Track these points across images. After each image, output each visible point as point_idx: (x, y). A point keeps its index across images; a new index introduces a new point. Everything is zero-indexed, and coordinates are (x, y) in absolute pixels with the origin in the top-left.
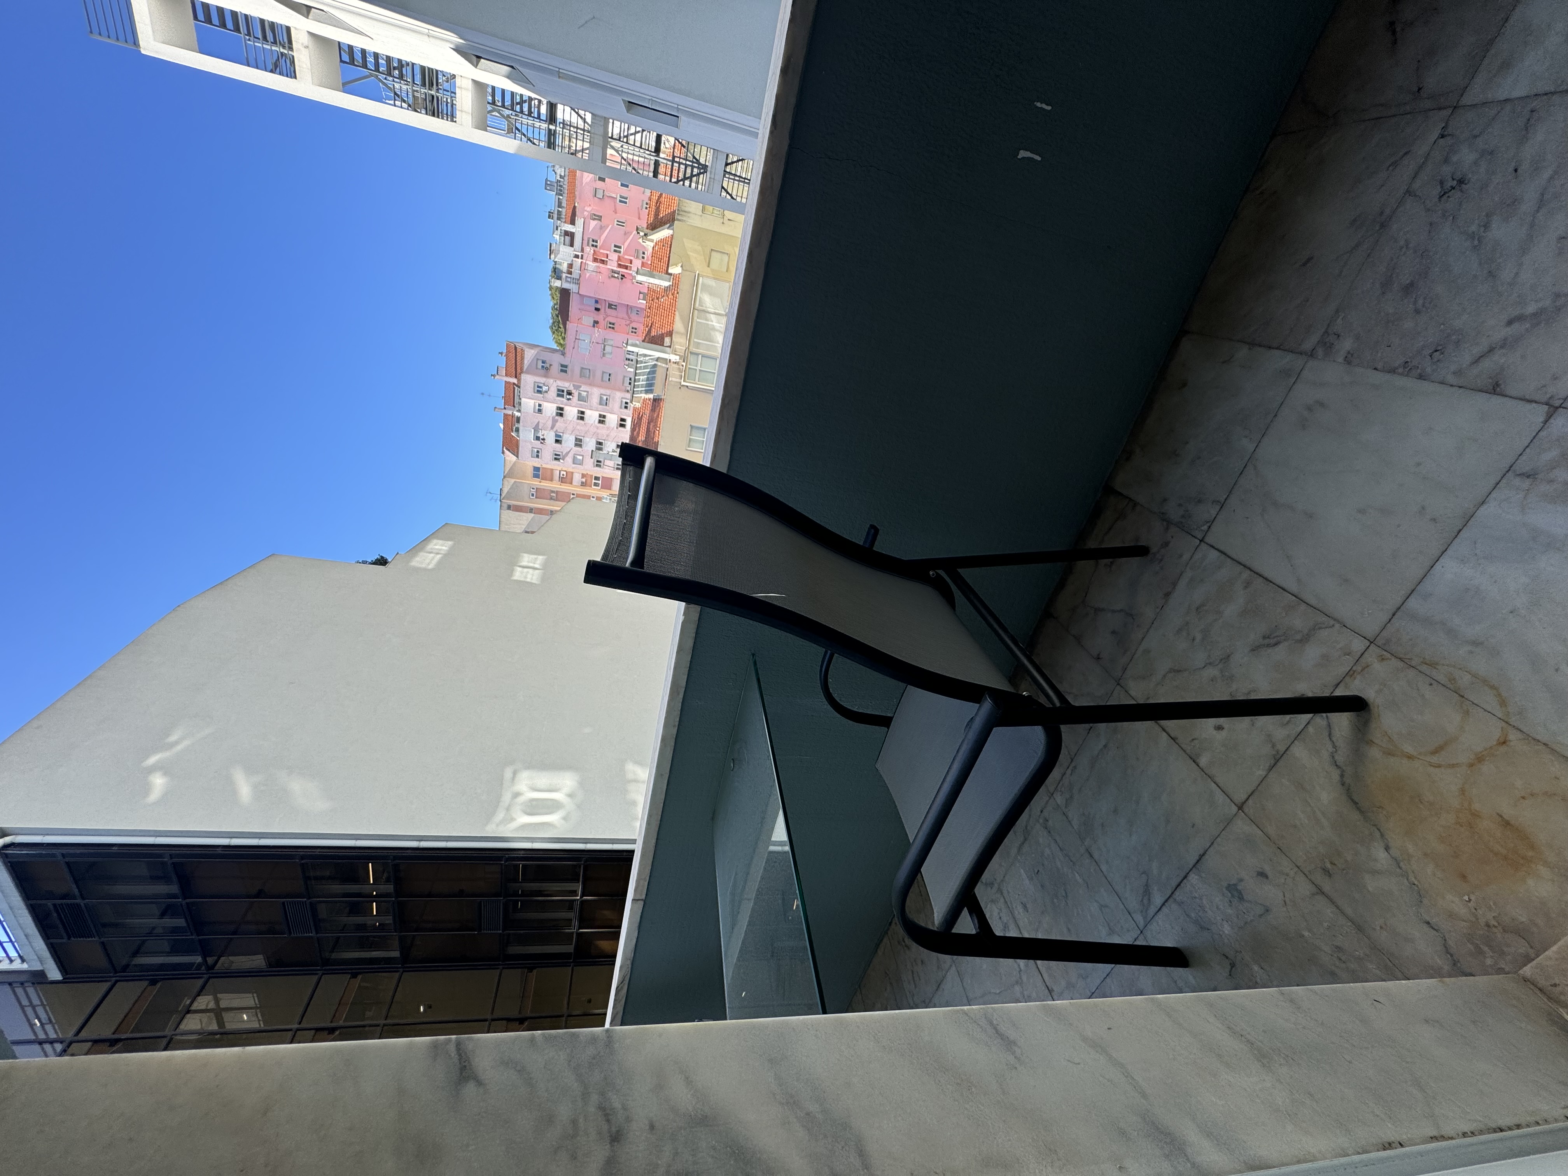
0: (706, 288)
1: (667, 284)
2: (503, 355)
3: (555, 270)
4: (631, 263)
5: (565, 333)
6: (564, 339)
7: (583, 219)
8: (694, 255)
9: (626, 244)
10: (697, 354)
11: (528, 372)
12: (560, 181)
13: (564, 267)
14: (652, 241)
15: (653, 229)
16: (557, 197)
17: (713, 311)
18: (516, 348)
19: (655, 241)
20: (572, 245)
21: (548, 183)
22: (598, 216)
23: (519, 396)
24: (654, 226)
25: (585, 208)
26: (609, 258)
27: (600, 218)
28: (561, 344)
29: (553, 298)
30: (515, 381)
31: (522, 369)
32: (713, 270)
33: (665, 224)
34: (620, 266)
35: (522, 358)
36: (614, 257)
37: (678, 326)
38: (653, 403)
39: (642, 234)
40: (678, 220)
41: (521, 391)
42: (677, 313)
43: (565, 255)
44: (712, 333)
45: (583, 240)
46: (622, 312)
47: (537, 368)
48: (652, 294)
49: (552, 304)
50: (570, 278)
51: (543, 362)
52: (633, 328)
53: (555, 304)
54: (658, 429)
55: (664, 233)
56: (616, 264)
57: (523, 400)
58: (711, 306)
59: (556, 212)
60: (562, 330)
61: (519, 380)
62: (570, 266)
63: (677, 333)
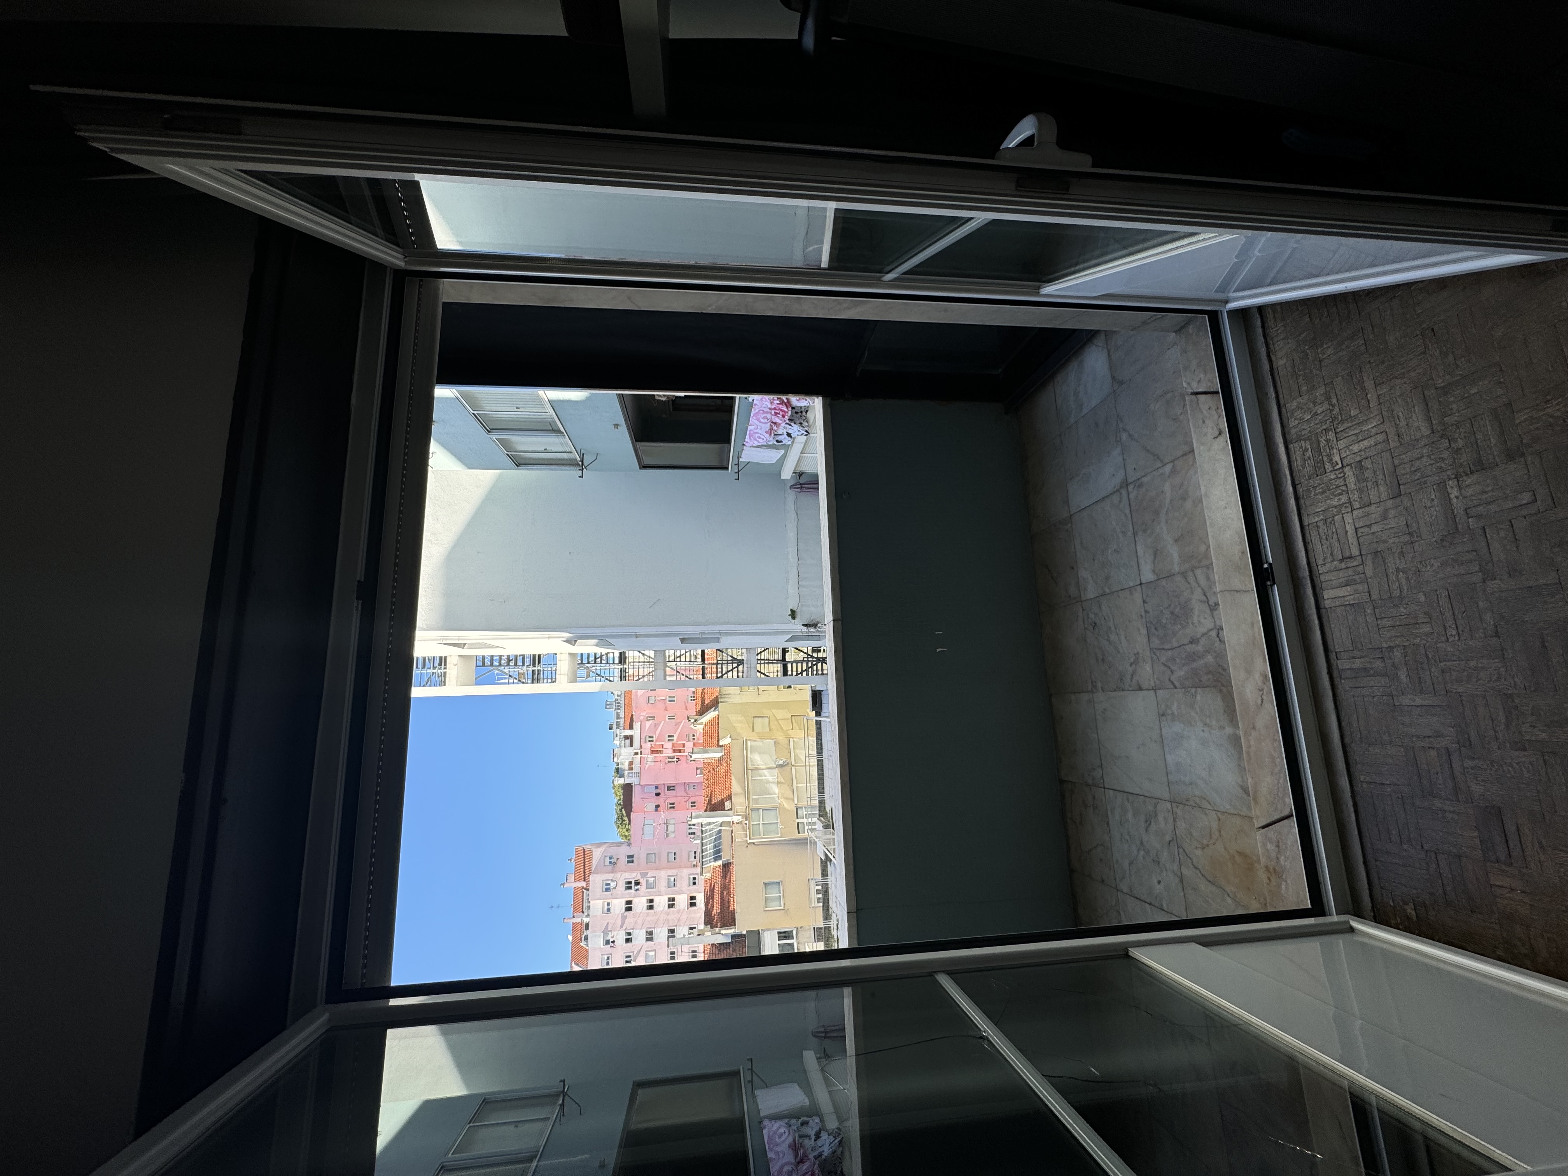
0: (754, 749)
1: (719, 755)
2: (572, 861)
3: (617, 770)
4: (684, 746)
5: (629, 824)
6: (628, 830)
7: (639, 723)
8: (740, 725)
9: (678, 732)
10: (758, 809)
11: (596, 872)
12: (617, 699)
13: (626, 766)
14: (702, 723)
15: (701, 715)
16: (616, 711)
17: (764, 767)
18: (584, 850)
19: (704, 723)
20: (631, 745)
21: (608, 703)
22: (651, 717)
23: (588, 899)
24: (701, 713)
25: (640, 716)
26: (664, 747)
27: (653, 718)
28: (626, 837)
29: (617, 795)
30: (584, 884)
31: (590, 870)
32: (757, 733)
33: (711, 708)
34: (674, 751)
35: (591, 859)
36: (668, 745)
37: (736, 788)
38: (723, 869)
39: (692, 721)
40: (721, 702)
41: (590, 894)
42: (733, 777)
43: (625, 755)
44: (767, 785)
45: (641, 738)
46: (680, 791)
47: (605, 865)
48: (708, 768)
49: (616, 800)
50: (632, 773)
51: (611, 858)
52: (692, 803)
53: (619, 800)
54: (732, 896)
55: (711, 715)
56: (671, 751)
57: (592, 902)
58: (762, 763)
59: (615, 724)
60: (627, 822)
61: (588, 884)
62: (631, 763)
63: (735, 794)
